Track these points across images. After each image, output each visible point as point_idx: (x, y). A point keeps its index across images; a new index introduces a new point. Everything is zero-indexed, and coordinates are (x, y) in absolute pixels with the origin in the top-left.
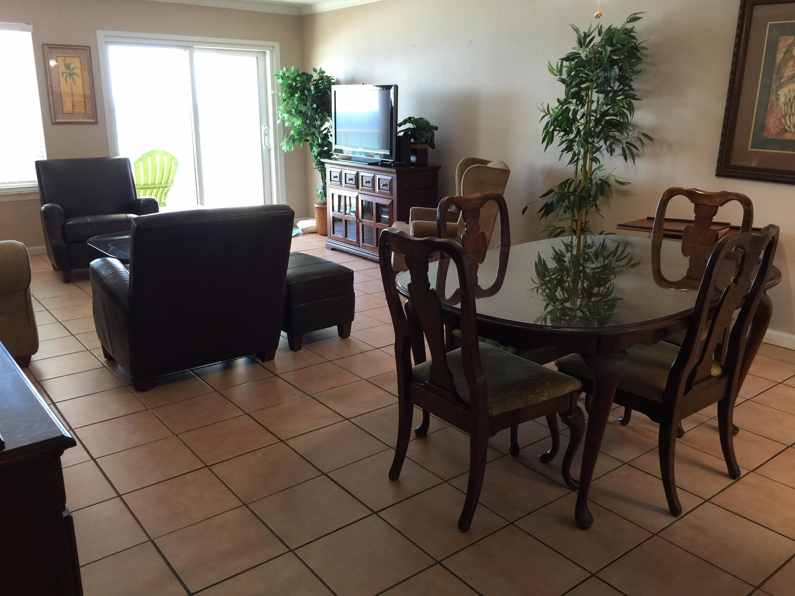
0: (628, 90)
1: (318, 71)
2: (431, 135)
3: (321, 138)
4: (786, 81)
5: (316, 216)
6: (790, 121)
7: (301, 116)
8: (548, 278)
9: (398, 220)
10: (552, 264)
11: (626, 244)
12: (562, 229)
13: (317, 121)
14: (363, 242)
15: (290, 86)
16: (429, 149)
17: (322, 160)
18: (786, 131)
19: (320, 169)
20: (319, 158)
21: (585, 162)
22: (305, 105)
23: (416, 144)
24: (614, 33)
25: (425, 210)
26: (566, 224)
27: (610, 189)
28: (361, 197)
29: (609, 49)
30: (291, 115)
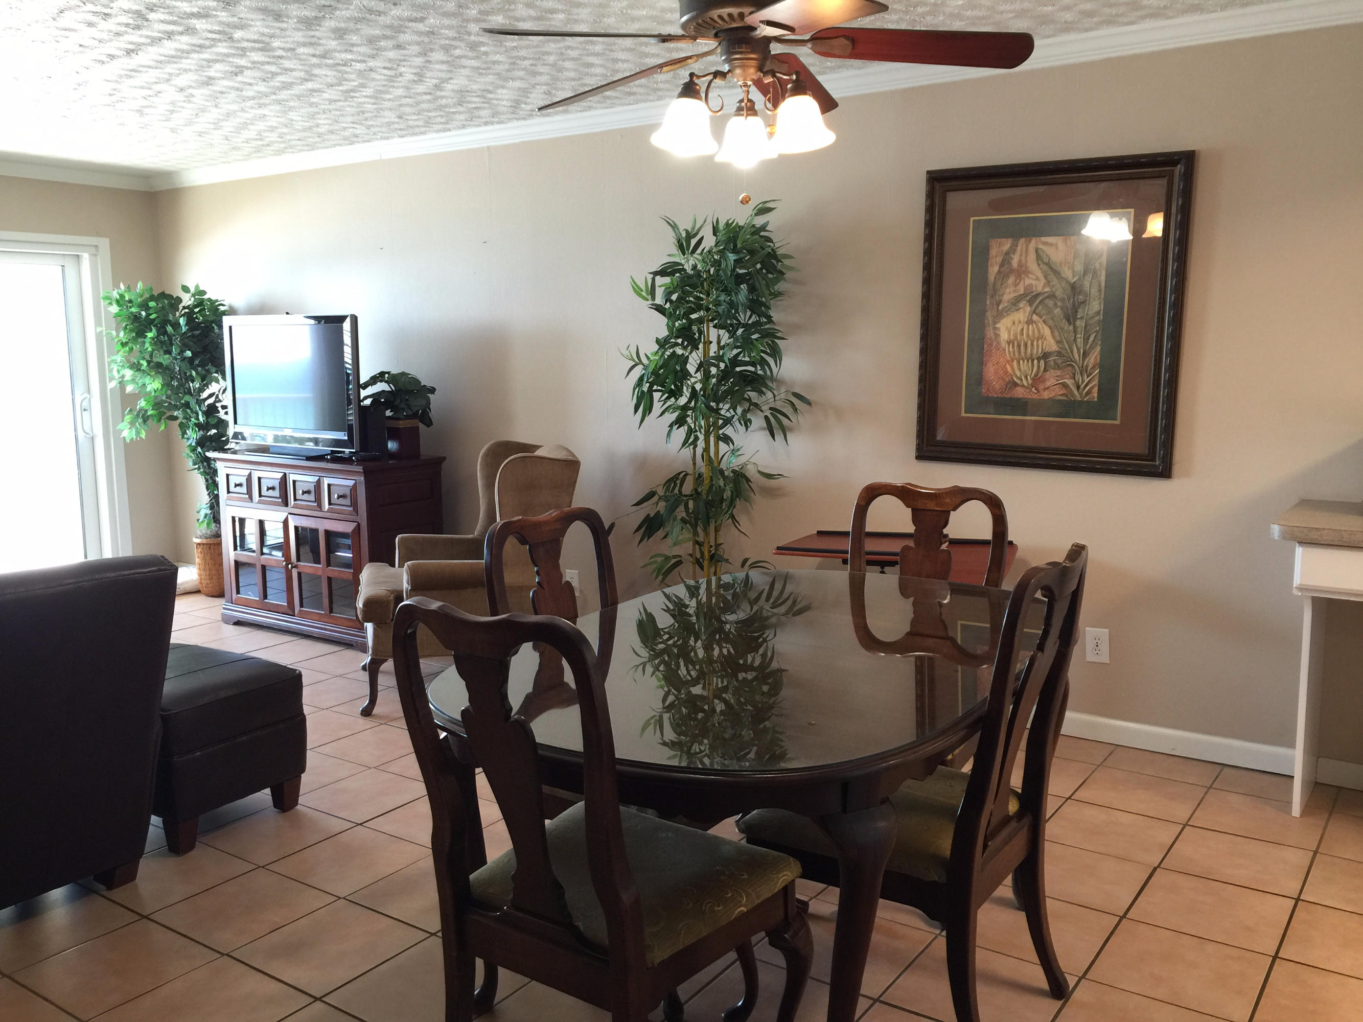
0: (766, 323)
1: (192, 290)
2: (424, 402)
3: (203, 413)
4: (1007, 307)
5: (197, 560)
6: (1020, 370)
7: (159, 373)
8: (661, 646)
9: (372, 560)
10: (664, 621)
11: (786, 578)
12: (679, 559)
13: (193, 381)
14: (301, 606)
15: (136, 318)
16: (421, 426)
17: (210, 454)
18: (1016, 385)
19: (202, 470)
20: (199, 449)
21: (707, 441)
22: (169, 352)
23: (398, 419)
24: (738, 233)
25: (424, 538)
26: (685, 549)
27: (750, 486)
28: (293, 519)
29: (732, 257)
30: (139, 372)
